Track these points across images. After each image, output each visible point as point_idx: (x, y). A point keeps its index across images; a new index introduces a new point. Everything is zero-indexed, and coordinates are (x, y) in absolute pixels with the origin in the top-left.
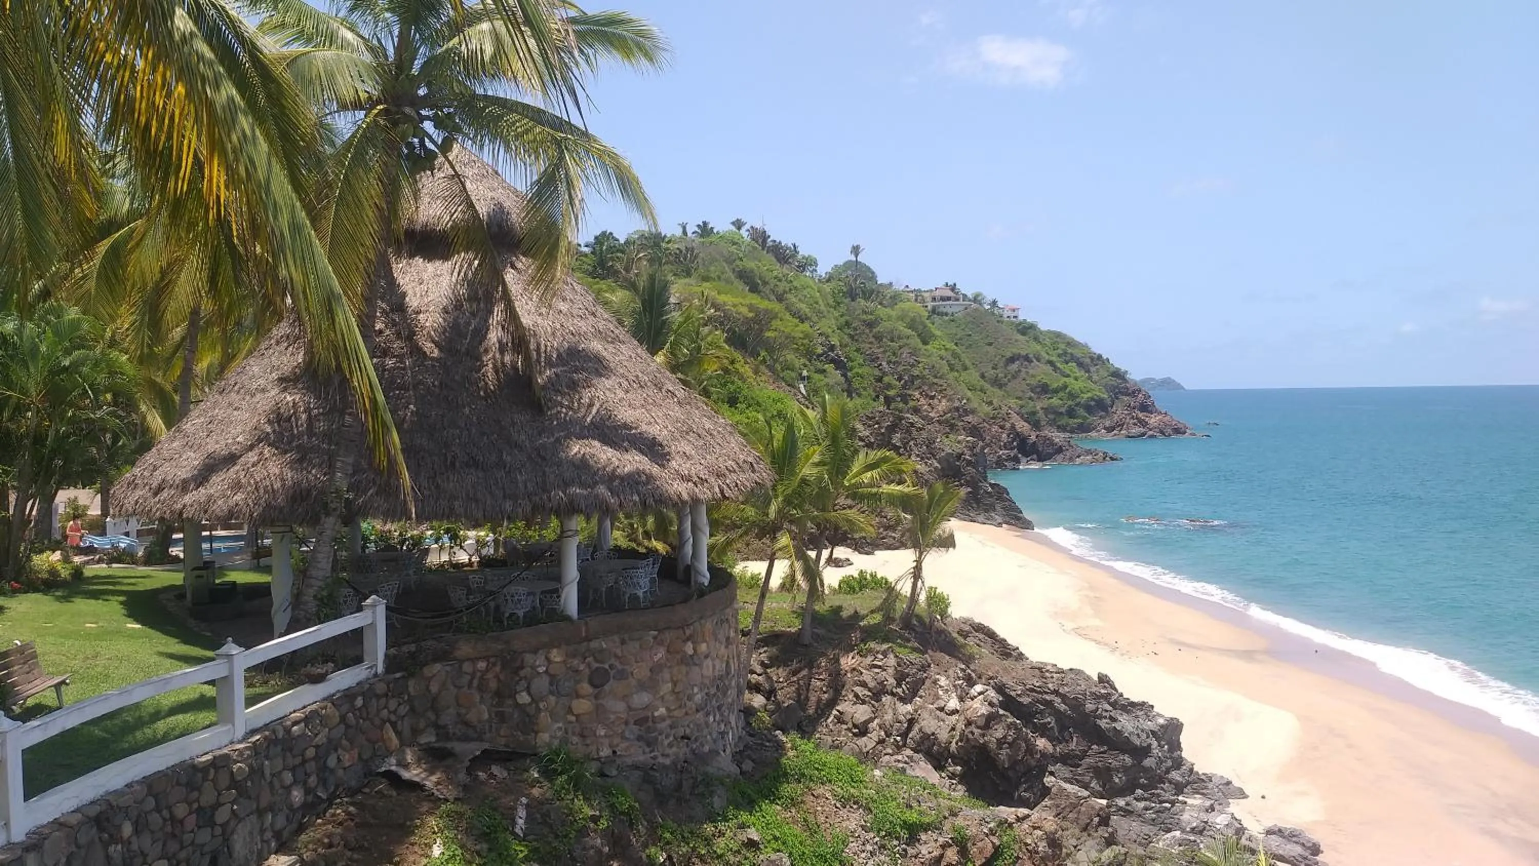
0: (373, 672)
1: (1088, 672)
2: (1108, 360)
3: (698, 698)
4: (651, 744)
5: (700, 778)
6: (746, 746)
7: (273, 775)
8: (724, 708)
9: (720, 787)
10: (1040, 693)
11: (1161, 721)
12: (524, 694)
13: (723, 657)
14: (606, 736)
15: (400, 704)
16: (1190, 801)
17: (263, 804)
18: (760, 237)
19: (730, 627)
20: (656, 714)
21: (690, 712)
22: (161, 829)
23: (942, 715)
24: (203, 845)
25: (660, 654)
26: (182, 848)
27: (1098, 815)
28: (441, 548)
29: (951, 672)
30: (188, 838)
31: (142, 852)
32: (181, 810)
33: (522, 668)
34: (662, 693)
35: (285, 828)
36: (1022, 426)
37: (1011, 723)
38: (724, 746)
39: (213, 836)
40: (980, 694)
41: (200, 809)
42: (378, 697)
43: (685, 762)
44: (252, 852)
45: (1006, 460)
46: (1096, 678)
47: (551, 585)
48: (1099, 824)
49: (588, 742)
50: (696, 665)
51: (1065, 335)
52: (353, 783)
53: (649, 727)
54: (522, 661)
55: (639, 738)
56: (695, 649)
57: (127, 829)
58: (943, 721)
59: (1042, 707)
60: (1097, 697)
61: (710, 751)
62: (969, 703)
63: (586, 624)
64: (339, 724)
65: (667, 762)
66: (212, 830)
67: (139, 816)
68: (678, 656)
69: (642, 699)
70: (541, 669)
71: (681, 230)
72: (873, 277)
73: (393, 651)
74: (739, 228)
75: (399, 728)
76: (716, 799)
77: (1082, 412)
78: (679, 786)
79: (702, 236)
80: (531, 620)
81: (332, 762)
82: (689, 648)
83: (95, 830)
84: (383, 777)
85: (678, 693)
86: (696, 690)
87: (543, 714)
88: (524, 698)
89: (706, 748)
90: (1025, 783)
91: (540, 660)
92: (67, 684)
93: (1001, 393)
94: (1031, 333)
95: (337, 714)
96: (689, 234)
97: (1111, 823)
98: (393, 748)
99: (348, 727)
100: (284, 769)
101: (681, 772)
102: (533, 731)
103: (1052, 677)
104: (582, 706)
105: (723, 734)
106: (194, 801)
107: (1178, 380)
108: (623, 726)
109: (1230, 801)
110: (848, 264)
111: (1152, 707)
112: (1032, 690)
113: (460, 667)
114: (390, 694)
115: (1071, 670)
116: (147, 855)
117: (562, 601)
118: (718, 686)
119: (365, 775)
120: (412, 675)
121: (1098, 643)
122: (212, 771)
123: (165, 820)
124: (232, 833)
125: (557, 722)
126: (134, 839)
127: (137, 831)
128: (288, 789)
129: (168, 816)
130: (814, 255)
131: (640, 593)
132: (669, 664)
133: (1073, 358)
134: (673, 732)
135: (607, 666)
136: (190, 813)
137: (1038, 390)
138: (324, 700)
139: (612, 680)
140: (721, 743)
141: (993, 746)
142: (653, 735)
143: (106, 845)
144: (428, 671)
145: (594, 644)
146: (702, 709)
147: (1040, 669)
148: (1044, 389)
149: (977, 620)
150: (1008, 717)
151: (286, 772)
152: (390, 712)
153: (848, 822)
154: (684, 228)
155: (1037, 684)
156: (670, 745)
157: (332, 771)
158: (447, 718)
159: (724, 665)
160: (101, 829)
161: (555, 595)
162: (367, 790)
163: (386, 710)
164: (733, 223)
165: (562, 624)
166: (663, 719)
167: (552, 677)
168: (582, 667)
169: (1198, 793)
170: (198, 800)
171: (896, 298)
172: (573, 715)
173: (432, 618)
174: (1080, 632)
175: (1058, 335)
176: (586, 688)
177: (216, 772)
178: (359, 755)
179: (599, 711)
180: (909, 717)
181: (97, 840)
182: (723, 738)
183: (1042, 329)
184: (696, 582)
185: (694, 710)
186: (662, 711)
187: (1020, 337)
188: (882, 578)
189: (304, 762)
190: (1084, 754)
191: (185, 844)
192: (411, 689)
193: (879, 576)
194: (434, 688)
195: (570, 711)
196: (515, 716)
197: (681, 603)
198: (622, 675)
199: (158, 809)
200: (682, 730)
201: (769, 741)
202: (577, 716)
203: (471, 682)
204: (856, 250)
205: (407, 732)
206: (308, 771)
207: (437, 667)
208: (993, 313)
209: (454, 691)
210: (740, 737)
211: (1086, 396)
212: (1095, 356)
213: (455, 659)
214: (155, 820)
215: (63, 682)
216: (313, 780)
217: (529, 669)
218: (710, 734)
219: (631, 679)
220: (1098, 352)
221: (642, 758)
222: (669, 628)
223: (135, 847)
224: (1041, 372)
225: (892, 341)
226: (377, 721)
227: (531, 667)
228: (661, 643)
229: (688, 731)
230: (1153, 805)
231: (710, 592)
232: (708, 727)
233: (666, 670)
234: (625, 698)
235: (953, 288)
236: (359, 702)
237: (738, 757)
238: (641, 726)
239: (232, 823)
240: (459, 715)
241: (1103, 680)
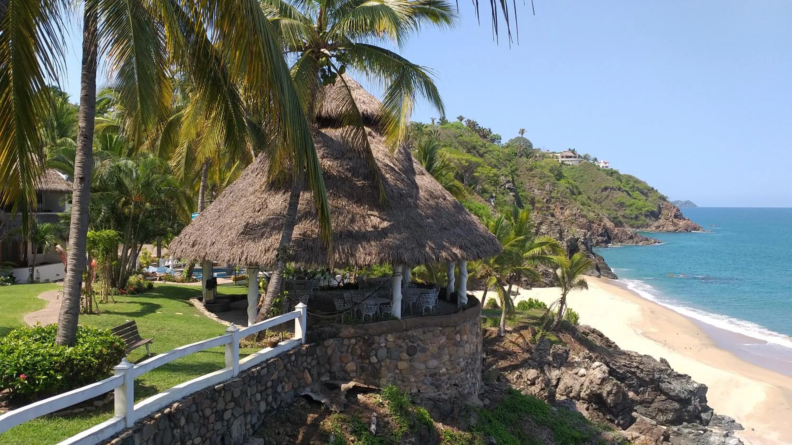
0: (300, 342)
1: (654, 357)
2: (657, 190)
3: (462, 364)
4: (438, 387)
5: (463, 407)
6: (486, 391)
7: (251, 395)
8: (475, 370)
9: (474, 413)
10: (628, 367)
11: (695, 385)
12: (374, 357)
13: (475, 343)
14: (415, 382)
15: (312, 360)
16: (714, 431)
17: (247, 410)
18: (472, 125)
19: (478, 327)
20: (441, 372)
21: (458, 371)
22: (198, 421)
23: (576, 377)
24: (218, 430)
25: (443, 340)
26: (208, 431)
27: (663, 435)
28: (325, 278)
29: (581, 354)
30: (211, 426)
31: (189, 433)
32: (208, 412)
33: (373, 343)
34: (444, 361)
35: (256, 423)
36: (610, 225)
37: (615, 383)
38: (475, 390)
39: (223, 426)
40: (597, 367)
41: (217, 411)
42: (302, 355)
43: (455, 398)
44: (241, 435)
45: (602, 243)
46: (658, 360)
47: (386, 301)
48: (664, 440)
49: (406, 384)
50: (461, 346)
51: (634, 177)
52: (289, 401)
53: (437, 378)
54: (373, 340)
55: (432, 384)
56: (461, 338)
57: (183, 421)
58: (577, 380)
59: (630, 375)
60: (661, 371)
61: (468, 393)
62: (591, 371)
63: (406, 322)
64: (283, 370)
65: (446, 397)
66: (222, 423)
67: (188, 414)
68: (453, 342)
69: (433, 363)
70: (383, 345)
71: (431, 121)
72: (531, 146)
73: (309, 332)
74: (461, 121)
75: (312, 373)
76: (472, 419)
77: (643, 218)
78: (452, 411)
79: (441, 124)
80: (376, 319)
81: (279, 389)
82: (458, 337)
83: (167, 422)
84: (304, 398)
85: (452, 361)
86: (461, 360)
87: (383, 368)
88: (374, 360)
89: (466, 392)
90: (621, 415)
91: (382, 340)
92: (152, 343)
93: (599, 207)
94: (615, 176)
95: (283, 364)
96: (435, 123)
97: (670, 439)
98: (309, 382)
99: (288, 370)
100: (257, 392)
101: (453, 403)
102: (378, 377)
103: (635, 359)
104: (403, 365)
105: (474, 384)
106: (214, 407)
107: (694, 202)
108: (424, 377)
109: (734, 431)
110: (518, 139)
111: (690, 377)
112: (624, 366)
113: (342, 341)
114: (308, 354)
115: (645, 355)
116: (191, 435)
117: (393, 310)
118: (472, 358)
119: (295, 396)
120: (318, 345)
121: (655, 341)
122: (223, 392)
123: (200, 416)
124: (232, 424)
125: (390, 373)
126: (186, 426)
127: (187, 422)
128: (258, 402)
129: (202, 415)
130: (499, 134)
131: (431, 307)
132: (447, 346)
133: (639, 190)
134: (449, 382)
135: (416, 345)
136: (212, 413)
137: (618, 206)
138: (276, 357)
139: (418, 352)
140: (473, 388)
141: (605, 395)
142: (439, 382)
143: (173, 429)
144: (326, 343)
145: (409, 333)
146: (464, 370)
147: (629, 354)
148: (622, 205)
149: (593, 327)
150: (613, 380)
151: (258, 394)
152: (307, 364)
153: (541, 436)
154: (433, 121)
155: (628, 363)
156: (448, 389)
157: (279, 394)
158: (335, 368)
159: (475, 348)
160: (170, 420)
161: (388, 306)
162: (295, 404)
163: (305, 363)
164: (458, 118)
165: (393, 322)
166: (444, 374)
167: (388, 349)
168: (403, 345)
169: (716, 426)
170: (216, 407)
171: (543, 156)
172: (398, 369)
173: (327, 315)
174: (646, 335)
175: (630, 177)
176: (405, 356)
177: (225, 393)
178: (292, 386)
179: (412, 369)
180: (558, 377)
181: (168, 426)
182: (474, 386)
183: (621, 174)
184: (461, 302)
185: (460, 370)
186: (444, 370)
187: (609, 177)
188: (541, 303)
189: (266, 388)
190: (652, 401)
191: (209, 430)
192: (318, 352)
193: (540, 302)
194: (329, 352)
195: (397, 367)
196: (370, 369)
197: (454, 313)
198: (424, 350)
199: (197, 411)
200: (454, 381)
201: (496, 389)
202: (400, 370)
203: (348, 349)
204: (522, 132)
205: (315, 375)
206: (268, 393)
207: (331, 340)
208: (595, 165)
209: (339, 354)
210: (481, 386)
211: (645, 209)
212: (650, 188)
213: (340, 337)
214: (196, 416)
215: (150, 342)
216: (270, 399)
217: (376, 344)
218: (468, 384)
219: (428, 352)
220: (651, 186)
221: (433, 395)
222: (448, 326)
223: (186, 430)
224: (620, 196)
225: (541, 179)
226: (301, 368)
227: (377, 343)
228: (443, 334)
229: (457, 382)
230: (694, 431)
231: (468, 308)
232: (467, 380)
233: (446, 349)
234: (425, 362)
235: (573, 151)
236: (293, 358)
237: (482, 397)
238: (433, 377)
239: (232, 420)
240: (341, 366)
241: (663, 361)
